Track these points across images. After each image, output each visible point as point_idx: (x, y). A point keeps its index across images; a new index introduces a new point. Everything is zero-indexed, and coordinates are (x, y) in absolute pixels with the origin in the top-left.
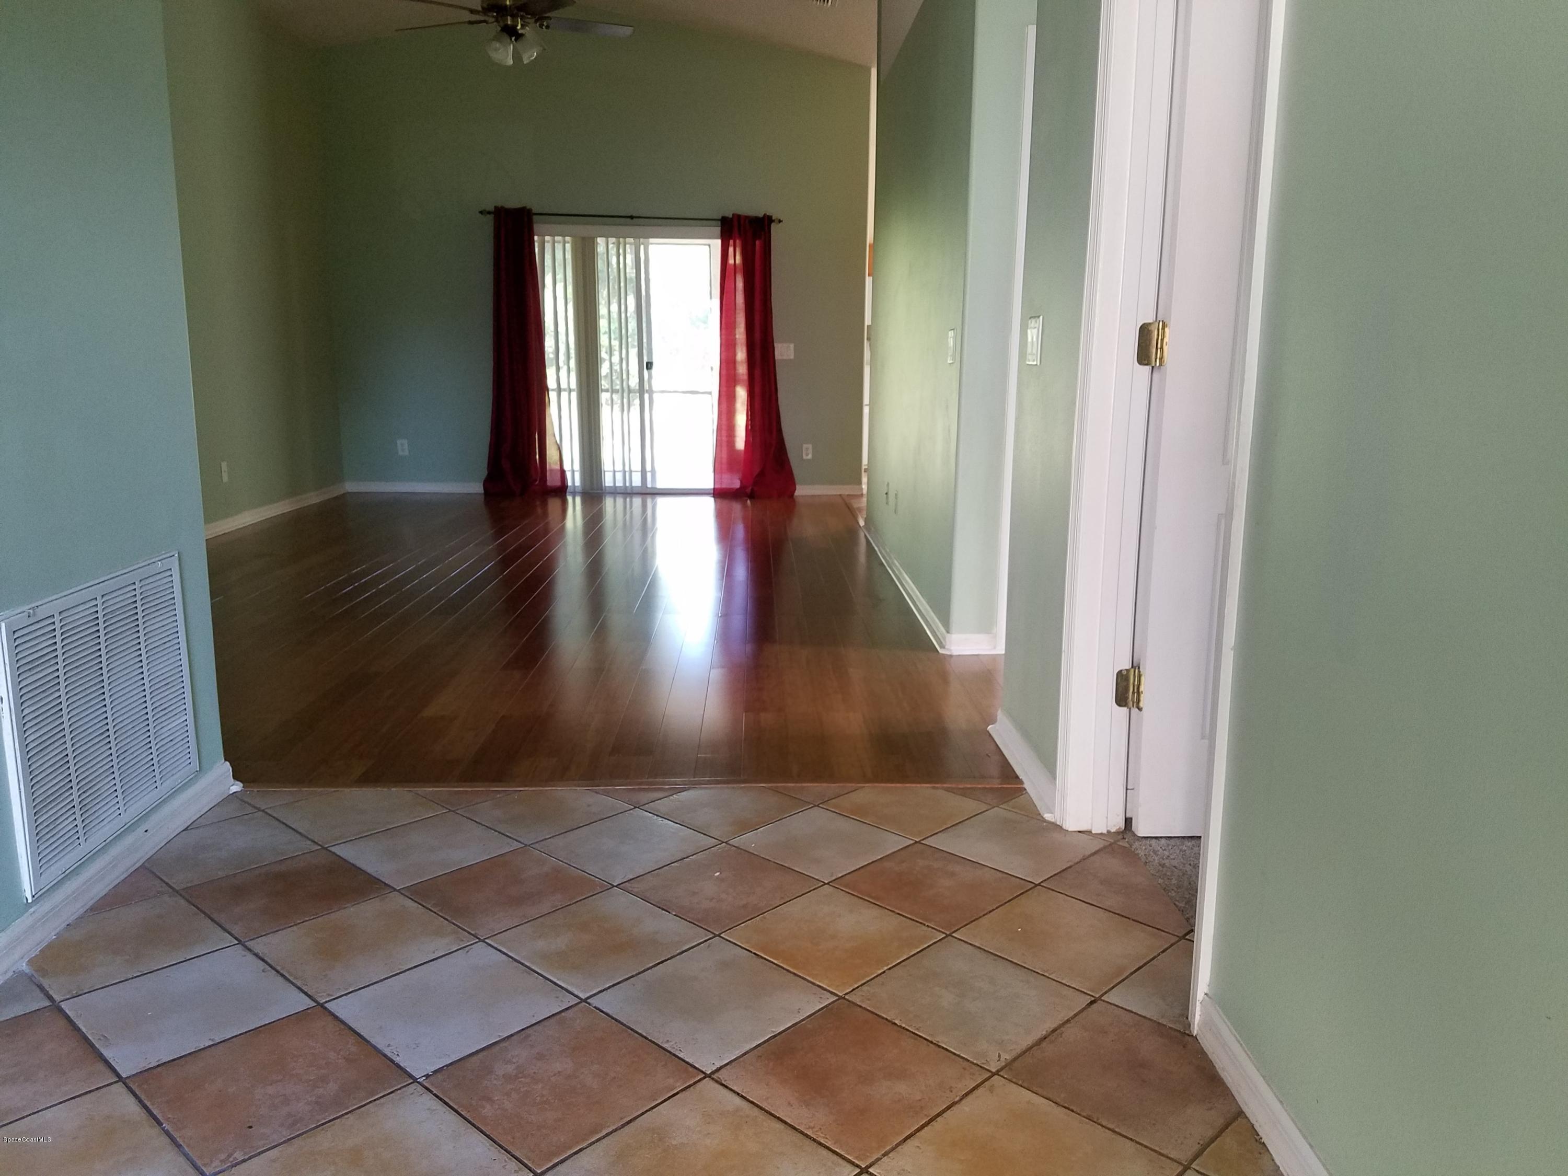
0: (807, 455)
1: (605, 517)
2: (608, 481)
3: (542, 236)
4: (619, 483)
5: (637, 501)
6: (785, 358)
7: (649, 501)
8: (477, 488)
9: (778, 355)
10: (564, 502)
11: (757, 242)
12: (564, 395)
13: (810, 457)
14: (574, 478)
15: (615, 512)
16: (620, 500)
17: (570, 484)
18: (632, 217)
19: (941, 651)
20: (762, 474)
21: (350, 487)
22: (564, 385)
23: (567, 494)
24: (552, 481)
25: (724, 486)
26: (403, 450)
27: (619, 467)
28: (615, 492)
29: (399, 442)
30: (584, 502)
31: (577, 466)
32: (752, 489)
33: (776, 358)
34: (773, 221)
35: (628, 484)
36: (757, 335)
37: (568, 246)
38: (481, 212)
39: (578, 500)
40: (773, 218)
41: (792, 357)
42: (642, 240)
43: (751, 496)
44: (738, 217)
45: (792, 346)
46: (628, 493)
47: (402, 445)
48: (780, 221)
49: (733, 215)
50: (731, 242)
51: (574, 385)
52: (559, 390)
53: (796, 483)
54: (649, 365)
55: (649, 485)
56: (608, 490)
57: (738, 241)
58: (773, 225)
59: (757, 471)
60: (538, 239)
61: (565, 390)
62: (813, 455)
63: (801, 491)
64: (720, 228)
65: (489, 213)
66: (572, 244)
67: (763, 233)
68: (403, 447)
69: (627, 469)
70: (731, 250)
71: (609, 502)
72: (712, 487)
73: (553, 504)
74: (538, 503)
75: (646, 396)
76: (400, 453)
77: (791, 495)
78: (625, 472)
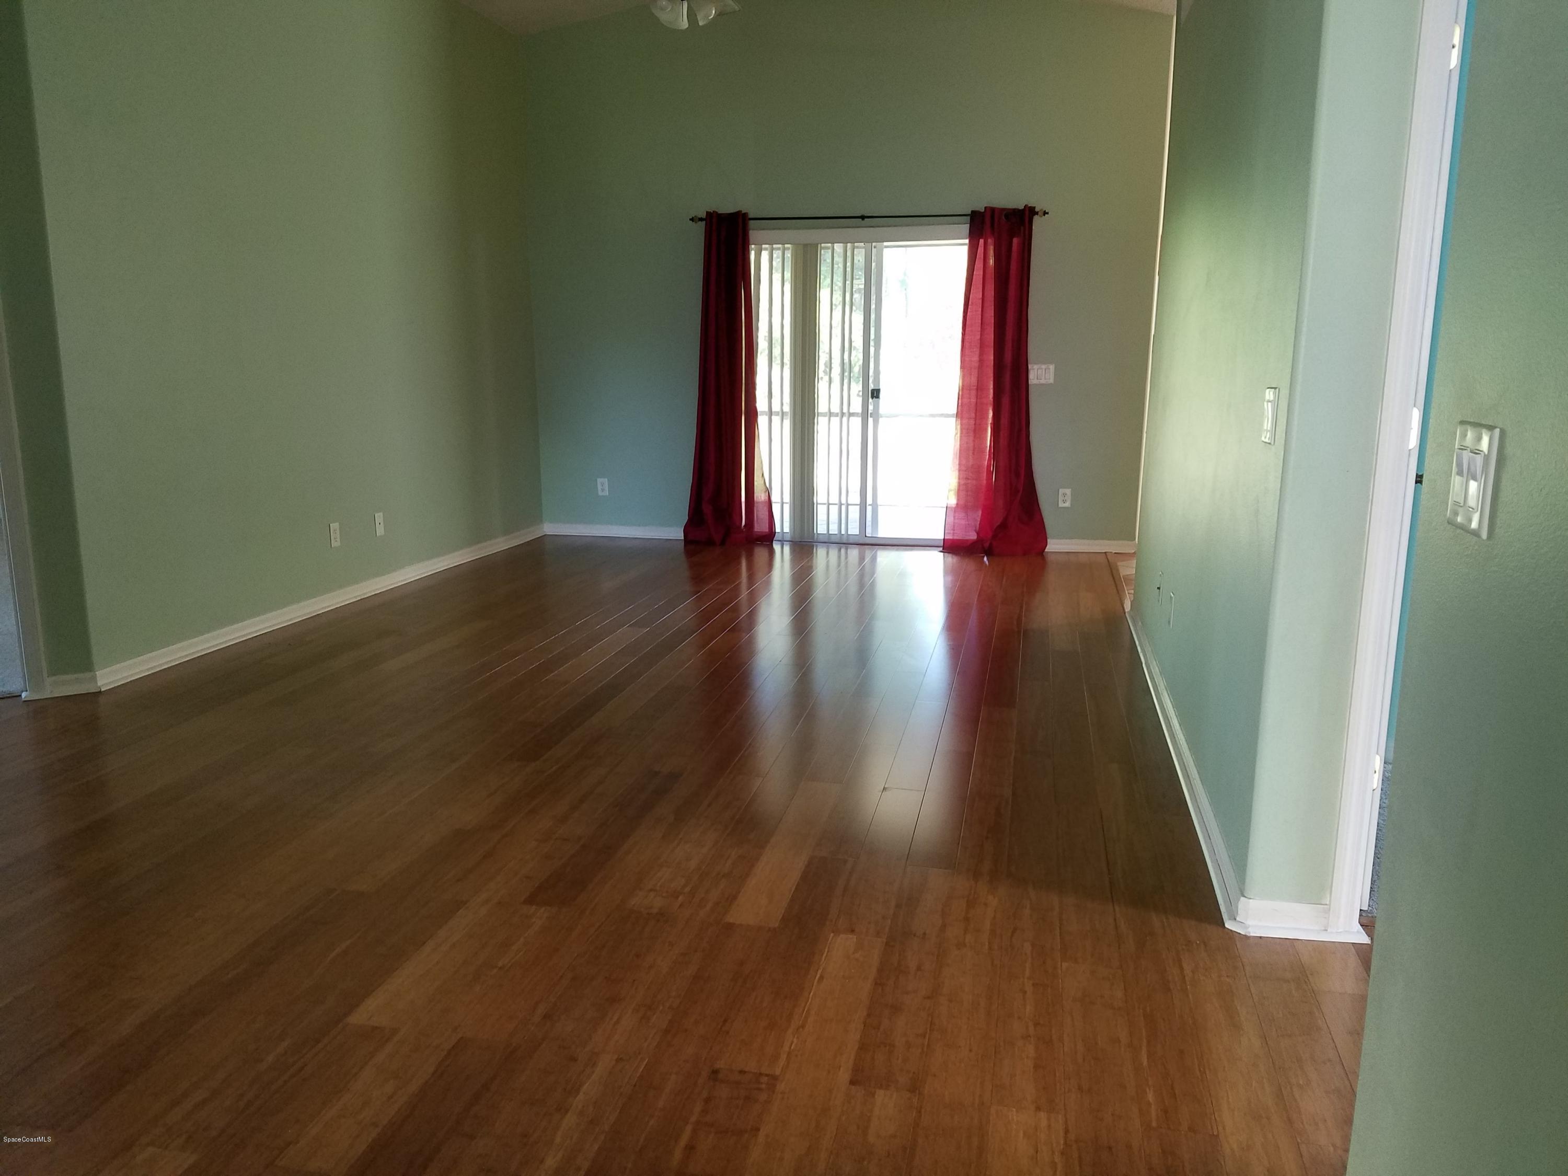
0: (1064, 502)
1: (817, 568)
2: (821, 529)
3: (759, 244)
4: (834, 530)
5: (854, 553)
6: (1043, 381)
7: (868, 553)
8: (677, 533)
9: (1033, 378)
10: (772, 552)
11: (1015, 241)
12: (776, 420)
13: (1067, 504)
14: (783, 522)
15: (828, 566)
16: (833, 552)
17: (778, 530)
18: (863, 217)
19: (1229, 925)
20: (1004, 526)
21: (549, 529)
22: (776, 407)
23: (774, 542)
24: (760, 527)
25: (956, 538)
26: (603, 490)
27: (834, 499)
28: (829, 541)
29: (599, 480)
30: (793, 551)
31: (787, 498)
32: (991, 544)
33: (1030, 382)
34: (1037, 213)
35: (843, 532)
36: (1008, 356)
37: (788, 254)
38: (692, 219)
39: (787, 549)
40: (1037, 210)
41: (1052, 381)
42: (874, 244)
43: (989, 552)
44: (991, 211)
45: (1052, 367)
46: (842, 543)
47: (602, 485)
48: (1045, 213)
49: (985, 208)
50: (982, 241)
51: (787, 408)
52: (771, 413)
53: (1048, 536)
54: (876, 394)
55: (869, 533)
56: (821, 539)
57: (990, 241)
58: (1036, 218)
59: (998, 521)
60: (755, 247)
61: (777, 413)
62: (1072, 501)
63: (1054, 546)
64: (969, 225)
65: (701, 219)
66: (792, 250)
67: (1022, 228)
68: (603, 486)
69: (844, 501)
70: (981, 250)
71: (820, 554)
72: (943, 538)
73: (760, 553)
74: (744, 553)
75: (870, 420)
76: (600, 493)
77: (1041, 552)
78: (841, 505)
